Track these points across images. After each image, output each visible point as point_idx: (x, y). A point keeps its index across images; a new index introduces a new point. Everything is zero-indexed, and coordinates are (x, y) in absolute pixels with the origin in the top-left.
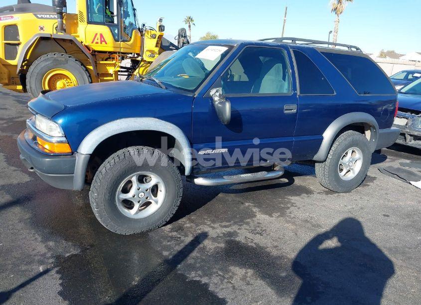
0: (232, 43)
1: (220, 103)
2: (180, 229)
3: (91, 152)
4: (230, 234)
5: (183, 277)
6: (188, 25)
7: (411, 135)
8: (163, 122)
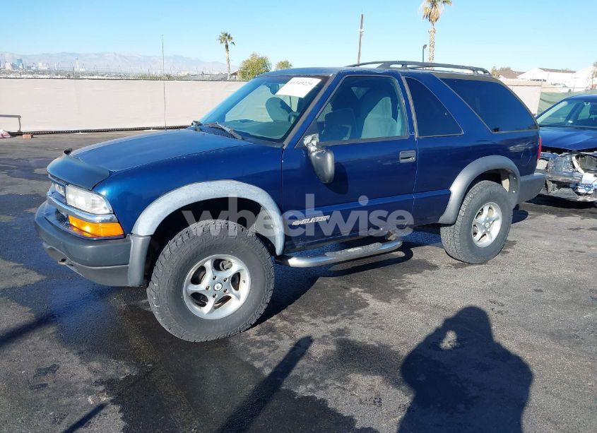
0: (325, 72)
1: (318, 155)
2: (271, 329)
3: (152, 232)
4: (340, 332)
5: (290, 394)
6: (224, 44)
7: (554, 182)
8: (245, 185)
